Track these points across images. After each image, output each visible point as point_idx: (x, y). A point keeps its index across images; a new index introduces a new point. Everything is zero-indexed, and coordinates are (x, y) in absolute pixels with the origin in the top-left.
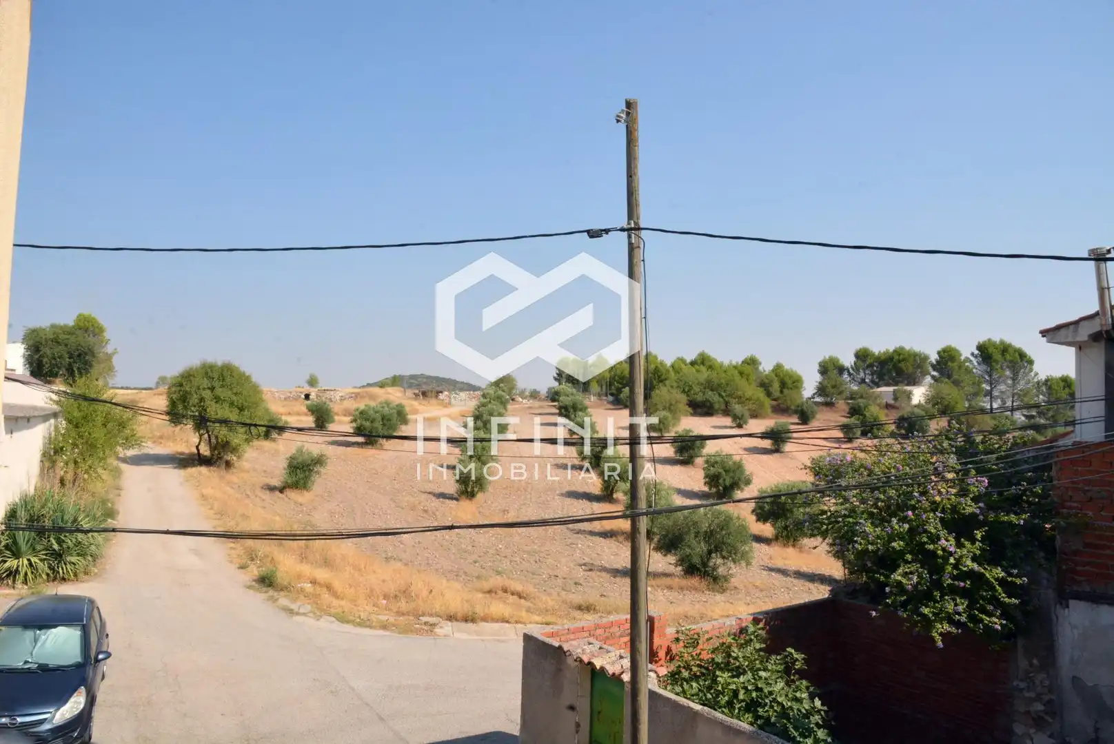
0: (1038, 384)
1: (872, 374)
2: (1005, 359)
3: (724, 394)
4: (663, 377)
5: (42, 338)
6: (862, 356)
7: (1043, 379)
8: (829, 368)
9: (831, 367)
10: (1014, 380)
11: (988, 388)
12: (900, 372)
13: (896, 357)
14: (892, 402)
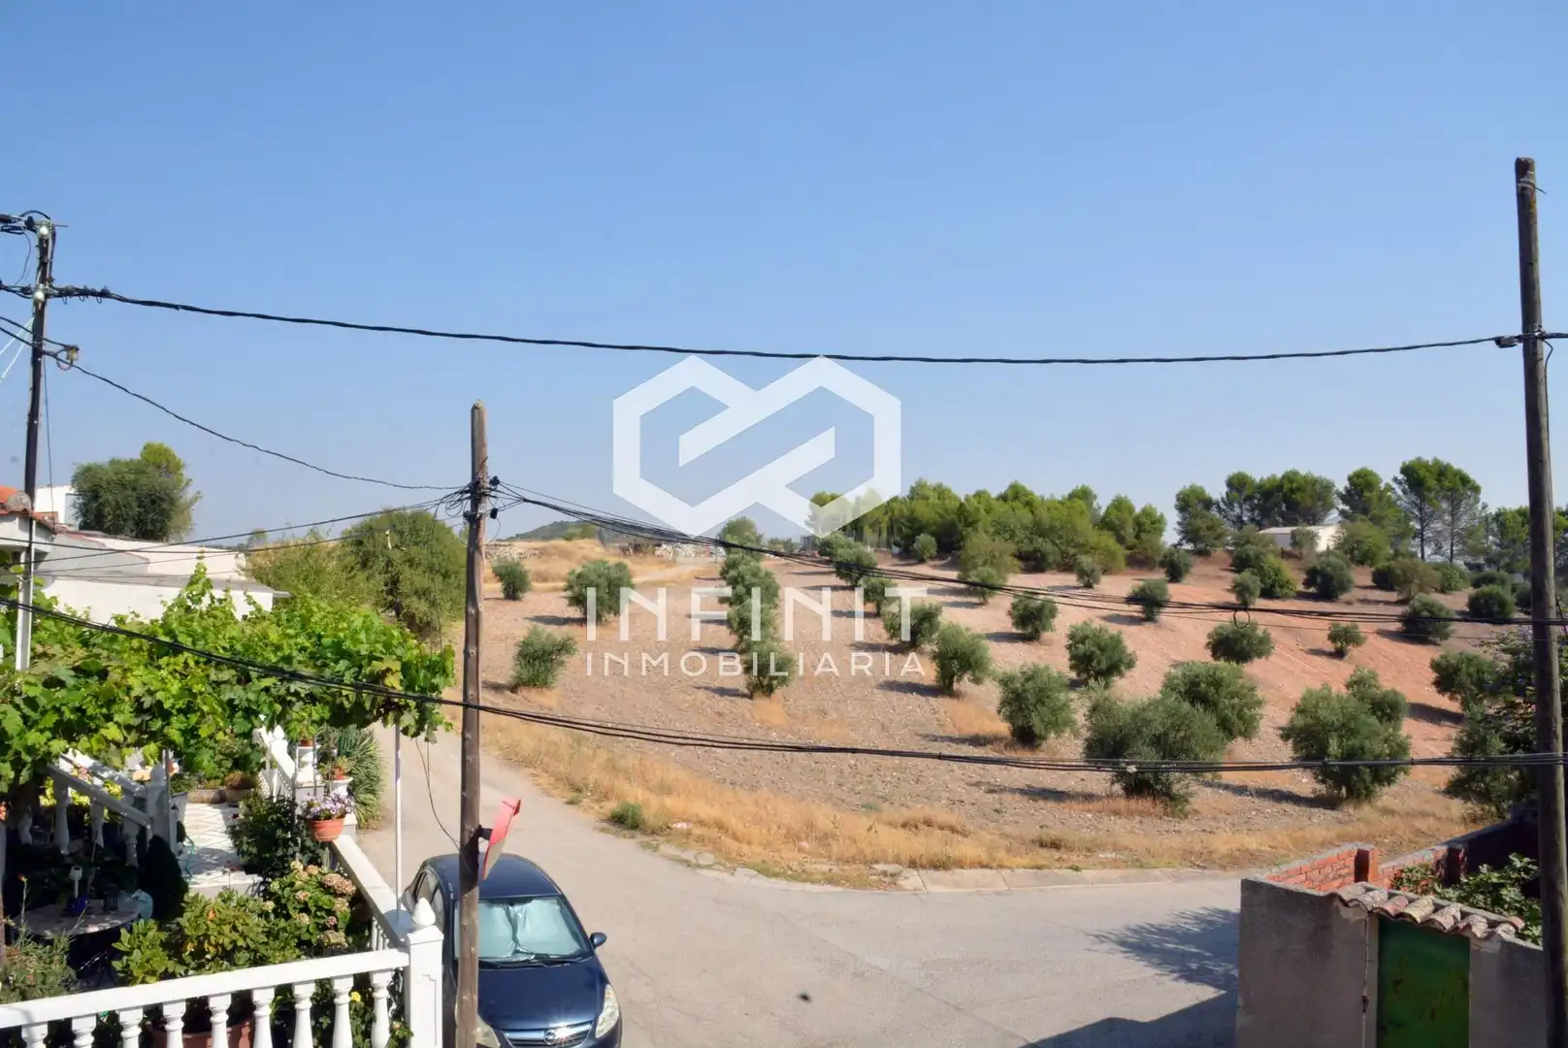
0: (1487, 519)
1: (1252, 510)
2: (1442, 487)
3: (1058, 542)
4: (970, 520)
5: (101, 478)
6: (1237, 484)
7: (1494, 513)
8: (1191, 503)
9: (1193, 501)
10: (1452, 515)
11: (1418, 527)
12: (1292, 506)
13: (1287, 486)
14: (1288, 548)
